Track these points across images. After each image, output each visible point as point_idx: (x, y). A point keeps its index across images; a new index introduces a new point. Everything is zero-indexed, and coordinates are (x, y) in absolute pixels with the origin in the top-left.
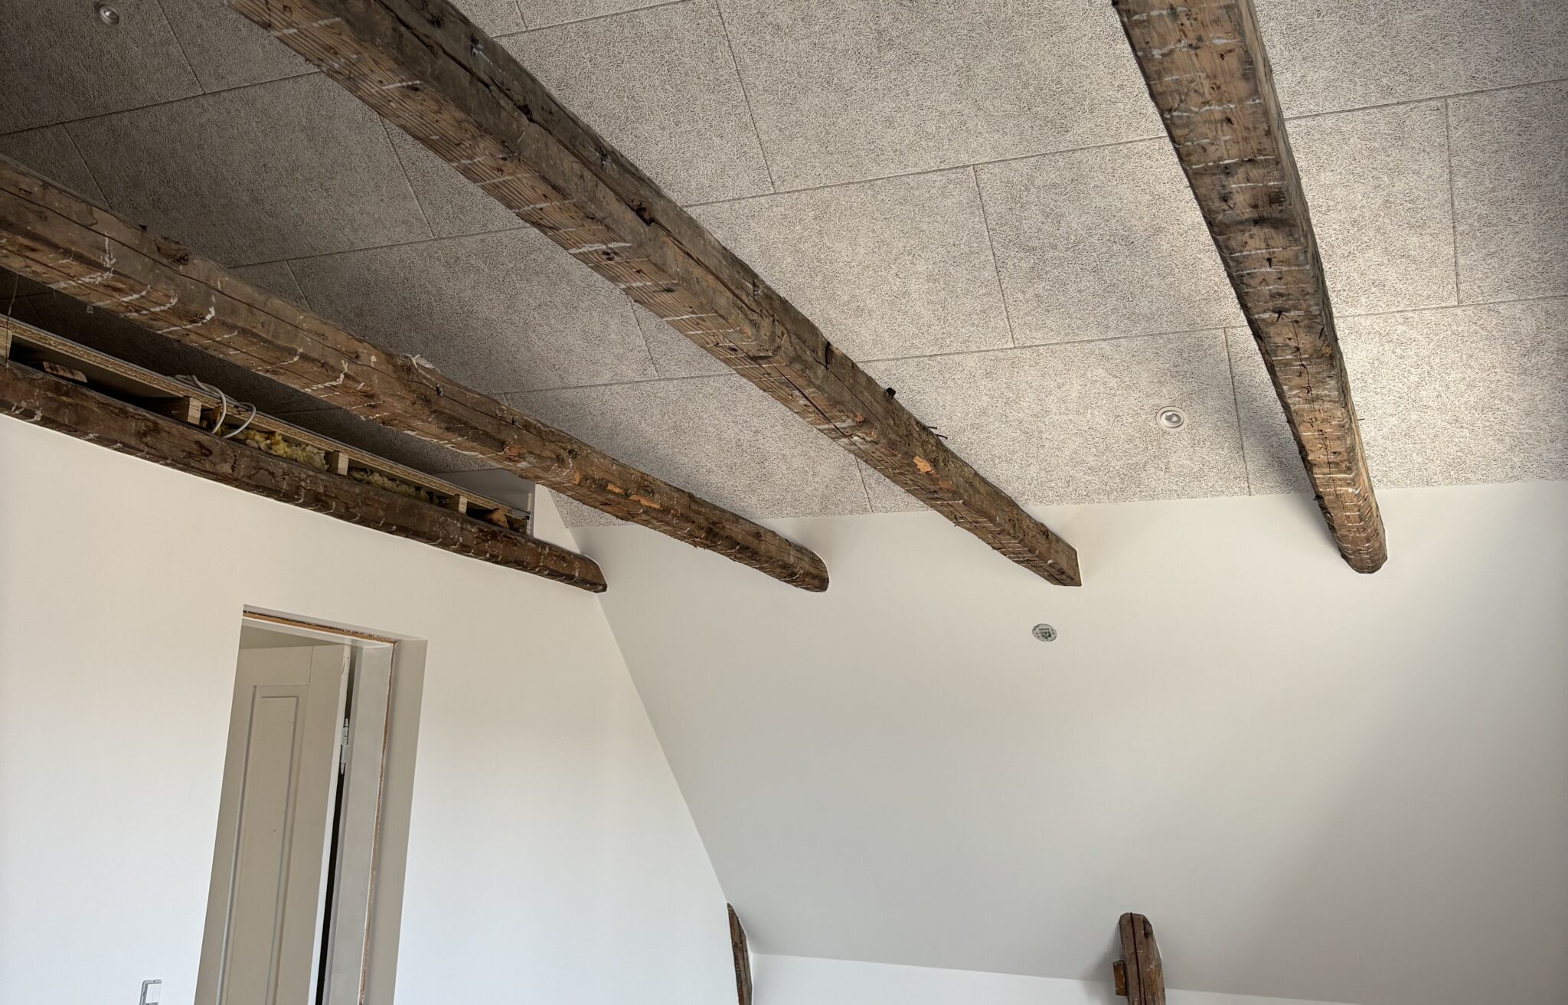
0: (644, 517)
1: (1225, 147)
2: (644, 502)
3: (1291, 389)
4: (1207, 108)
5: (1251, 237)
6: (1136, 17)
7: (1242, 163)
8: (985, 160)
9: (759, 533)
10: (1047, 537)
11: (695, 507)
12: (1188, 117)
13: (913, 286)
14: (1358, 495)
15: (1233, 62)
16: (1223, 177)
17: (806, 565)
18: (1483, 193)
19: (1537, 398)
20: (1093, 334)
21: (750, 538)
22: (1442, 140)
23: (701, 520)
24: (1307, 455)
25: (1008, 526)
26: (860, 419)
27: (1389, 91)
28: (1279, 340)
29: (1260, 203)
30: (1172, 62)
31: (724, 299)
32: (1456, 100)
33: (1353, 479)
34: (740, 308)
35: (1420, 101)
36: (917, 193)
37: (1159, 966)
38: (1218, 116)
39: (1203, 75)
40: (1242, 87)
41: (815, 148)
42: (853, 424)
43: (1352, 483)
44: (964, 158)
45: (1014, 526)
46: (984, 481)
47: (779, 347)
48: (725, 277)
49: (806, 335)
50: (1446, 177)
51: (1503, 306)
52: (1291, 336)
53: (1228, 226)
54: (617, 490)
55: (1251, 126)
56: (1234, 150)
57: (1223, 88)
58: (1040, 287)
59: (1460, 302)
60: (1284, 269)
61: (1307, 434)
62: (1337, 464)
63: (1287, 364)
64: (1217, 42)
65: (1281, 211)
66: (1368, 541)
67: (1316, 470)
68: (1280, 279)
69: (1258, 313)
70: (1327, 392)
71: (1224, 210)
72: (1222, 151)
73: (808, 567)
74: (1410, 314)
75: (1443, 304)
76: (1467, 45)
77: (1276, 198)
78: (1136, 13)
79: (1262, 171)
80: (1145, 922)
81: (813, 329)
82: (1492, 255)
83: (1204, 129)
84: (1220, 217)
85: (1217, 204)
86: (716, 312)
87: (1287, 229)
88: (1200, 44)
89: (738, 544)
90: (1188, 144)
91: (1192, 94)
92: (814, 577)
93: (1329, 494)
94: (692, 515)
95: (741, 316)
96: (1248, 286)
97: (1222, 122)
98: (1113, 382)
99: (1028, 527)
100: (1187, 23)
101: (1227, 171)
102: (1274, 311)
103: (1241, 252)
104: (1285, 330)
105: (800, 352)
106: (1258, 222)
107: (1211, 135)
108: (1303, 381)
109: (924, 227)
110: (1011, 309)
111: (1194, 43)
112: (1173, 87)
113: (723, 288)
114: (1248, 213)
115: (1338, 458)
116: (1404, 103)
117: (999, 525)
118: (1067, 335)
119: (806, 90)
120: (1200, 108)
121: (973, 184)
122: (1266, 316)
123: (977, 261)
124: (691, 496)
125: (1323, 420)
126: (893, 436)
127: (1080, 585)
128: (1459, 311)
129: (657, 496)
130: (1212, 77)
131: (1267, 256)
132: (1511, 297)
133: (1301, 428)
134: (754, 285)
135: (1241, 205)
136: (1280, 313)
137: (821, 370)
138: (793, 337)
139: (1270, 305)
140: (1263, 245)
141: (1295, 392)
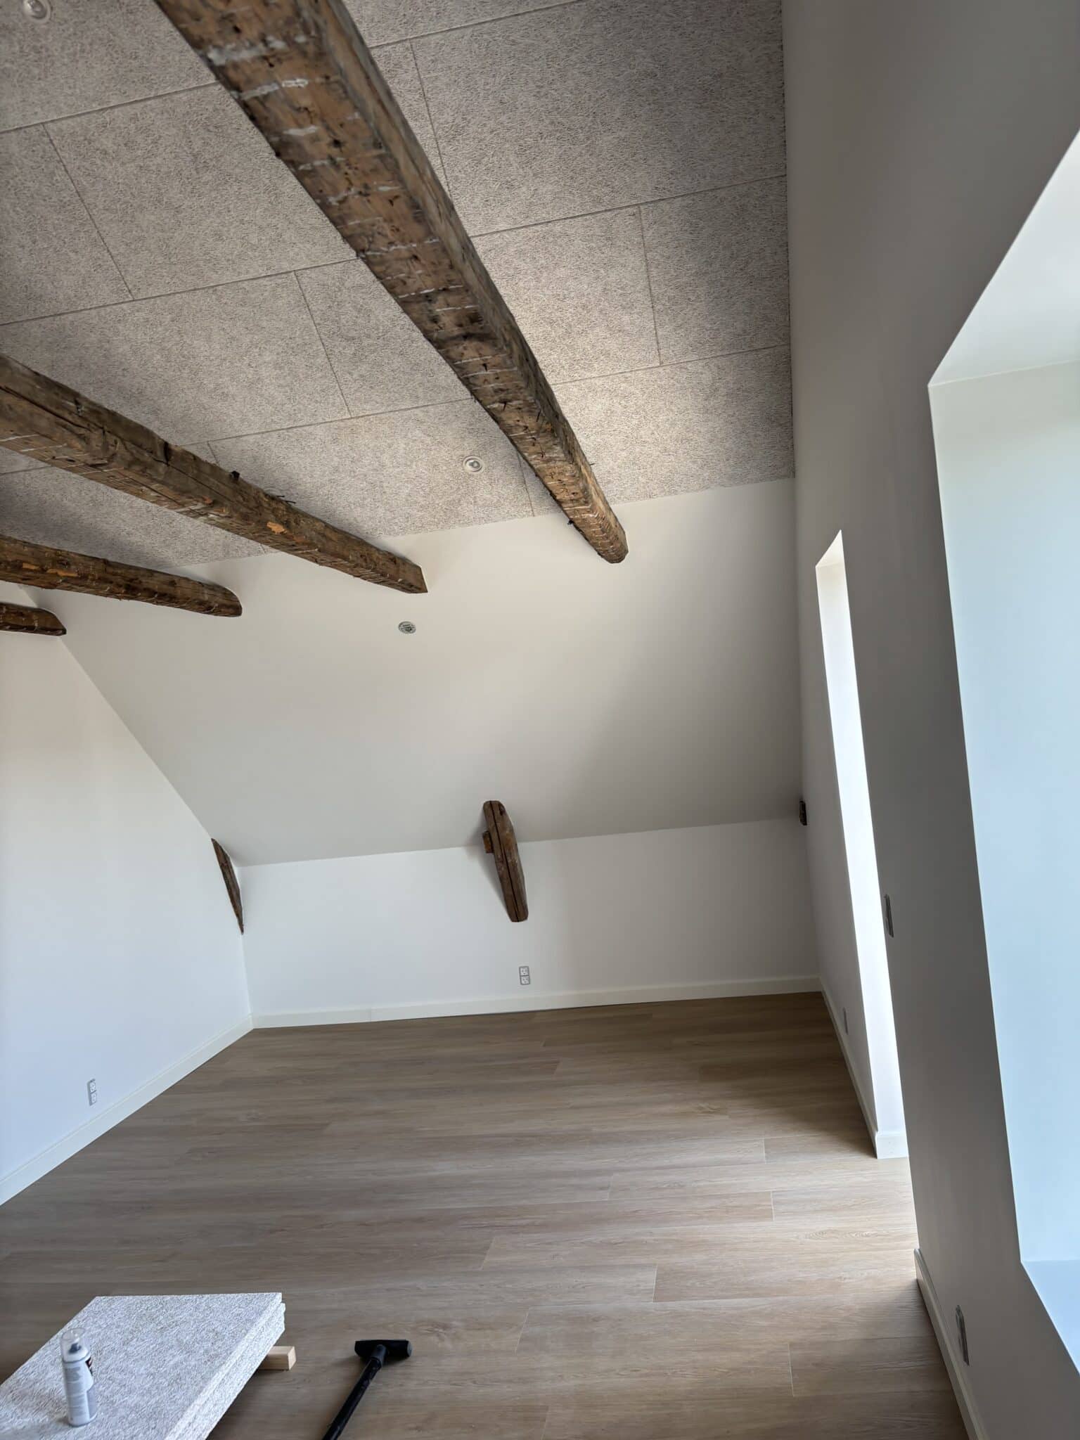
0: (65, 585)
1: (420, 279)
2: (61, 573)
3: (530, 455)
4: (393, 248)
5: (465, 348)
6: (302, 167)
7: (438, 292)
8: (303, 266)
9: (173, 581)
10: (395, 562)
11: (110, 570)
12: (381, 256)
13: (264, 372)
14: (597, 518)
15: (401, 206)
16: (427, 303)
17: (220, 599)
18: (670, 280)
19: (717, 429)
20: (408, 404)
21: (165, 587)
22: (639, 239)
23: (119, 580)
24: (556, 497)
25: (360, 561)
26: (209, 501)
27: (598, 201)
28: (511, 422)
29: (464, 322)
30: (350, 208)
31: (44, 420)
32: (646, 207)
33: (590, 509)
34: (64, 427)
35: (621, 208)
36: (253, 296)
37: (512, 830)
38: (407, 255)
39: (381, 219)
40: (418, 230)
41: (160, 260)
42: (203, 506)
43: (591, 511)
44: (286, 266)
45: (365, 560)
46: (334, 530)
47: (114, 455)
48: (41, 401)
49: (141, 440)
50: (643, 268)
51: (690, 364)
52: (518, 418)
53: (444, 342)
54: (33, 568)
55: (436, 262)
56: (429, 281)
57: (401, 229)
58: (364, 369)
59: (661, 363)
60: (498, 371)
61: (550, 483)
62: (577, 500)
63: (522, 438)
64: (382, 189)
65: (482, 328)
66: (612, 544)
67: (564, 505)
68: (497, 378)
69: (490, 404)
70: (555, 455)
71: (437, 330)
72: (418, 284)
73: (221, 600)
74: (629, 375)
75: (650, 366)
76: (650, 162)
77: (474, 318)
78: (301, 164)
79: (457, 298)
80: (500, 805)
81: (148, 434)
82: (680, 327)
83: (398, 265)
84: (435, 335)
85: (429, 326)
86: (38, 433)
87: (491, 341)
88: (369, 192)
89: (156, 593)
90: (389, 278)
91: (377, 235)
92: (228, 607)
93: (577, 519)
94: (109, 577)
95: (67, 433)
96: (475, 385)
97: (411, 259)
98: (428, 440)
99: (378, 558)
100: (350, 172)
101: (428, 298)
102: (501, 402)
103: (461, 360)
104: (513, 415)
105: (137, 456)
106: (467, 337)
107: (406, 270)
108: (537, 449)
109: (264, 324)
110: (343, 387)
111: (363, 190)
112: (359, 231)
113: (41, 411)
114: (456, 331)
115: (578, 496)
116: (610, 210)
117: (353, 561)
118: (388, 406)
119: (142, 209)
120: (388, 248)
121: (297, 288)
122: (496, 406)
123: (311, 351)
124: (106, 562)
125: (559, 473)
126: (243, 510)
127: (426, 591)
128: (661, 370)
129: (73, 567)
130: (389, 220)
131: (482, 362)
132: (695, 357)
133: (546, 480)
134: (77, 403)
135: (449, 325)
136: (505, 403)
137: (162, 468)
138: (128, 444)
139: (496, 398)
140: (477, 355)
141: (534, 457)
